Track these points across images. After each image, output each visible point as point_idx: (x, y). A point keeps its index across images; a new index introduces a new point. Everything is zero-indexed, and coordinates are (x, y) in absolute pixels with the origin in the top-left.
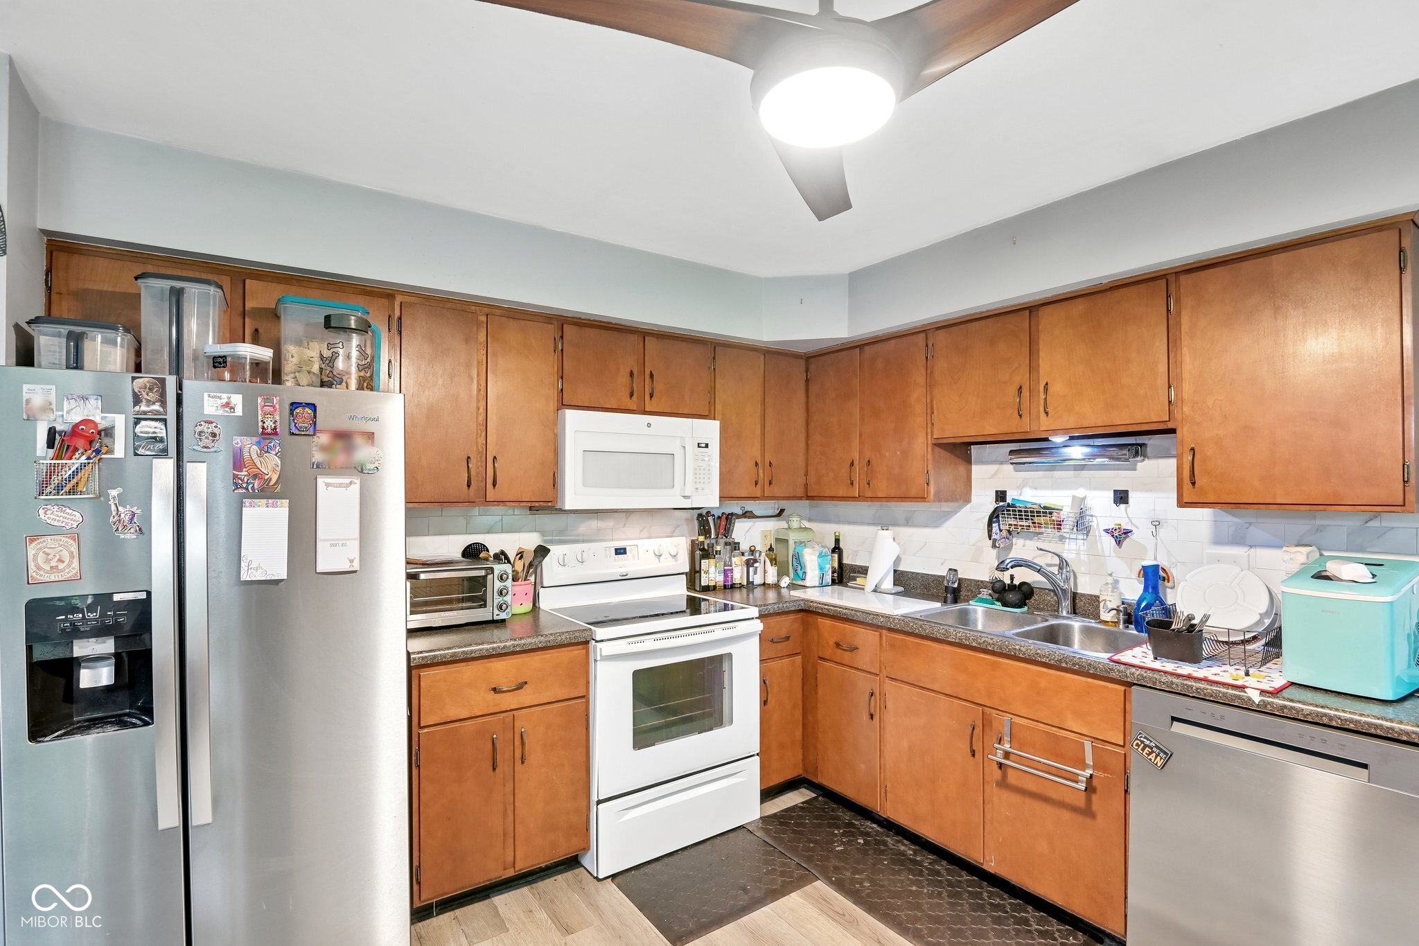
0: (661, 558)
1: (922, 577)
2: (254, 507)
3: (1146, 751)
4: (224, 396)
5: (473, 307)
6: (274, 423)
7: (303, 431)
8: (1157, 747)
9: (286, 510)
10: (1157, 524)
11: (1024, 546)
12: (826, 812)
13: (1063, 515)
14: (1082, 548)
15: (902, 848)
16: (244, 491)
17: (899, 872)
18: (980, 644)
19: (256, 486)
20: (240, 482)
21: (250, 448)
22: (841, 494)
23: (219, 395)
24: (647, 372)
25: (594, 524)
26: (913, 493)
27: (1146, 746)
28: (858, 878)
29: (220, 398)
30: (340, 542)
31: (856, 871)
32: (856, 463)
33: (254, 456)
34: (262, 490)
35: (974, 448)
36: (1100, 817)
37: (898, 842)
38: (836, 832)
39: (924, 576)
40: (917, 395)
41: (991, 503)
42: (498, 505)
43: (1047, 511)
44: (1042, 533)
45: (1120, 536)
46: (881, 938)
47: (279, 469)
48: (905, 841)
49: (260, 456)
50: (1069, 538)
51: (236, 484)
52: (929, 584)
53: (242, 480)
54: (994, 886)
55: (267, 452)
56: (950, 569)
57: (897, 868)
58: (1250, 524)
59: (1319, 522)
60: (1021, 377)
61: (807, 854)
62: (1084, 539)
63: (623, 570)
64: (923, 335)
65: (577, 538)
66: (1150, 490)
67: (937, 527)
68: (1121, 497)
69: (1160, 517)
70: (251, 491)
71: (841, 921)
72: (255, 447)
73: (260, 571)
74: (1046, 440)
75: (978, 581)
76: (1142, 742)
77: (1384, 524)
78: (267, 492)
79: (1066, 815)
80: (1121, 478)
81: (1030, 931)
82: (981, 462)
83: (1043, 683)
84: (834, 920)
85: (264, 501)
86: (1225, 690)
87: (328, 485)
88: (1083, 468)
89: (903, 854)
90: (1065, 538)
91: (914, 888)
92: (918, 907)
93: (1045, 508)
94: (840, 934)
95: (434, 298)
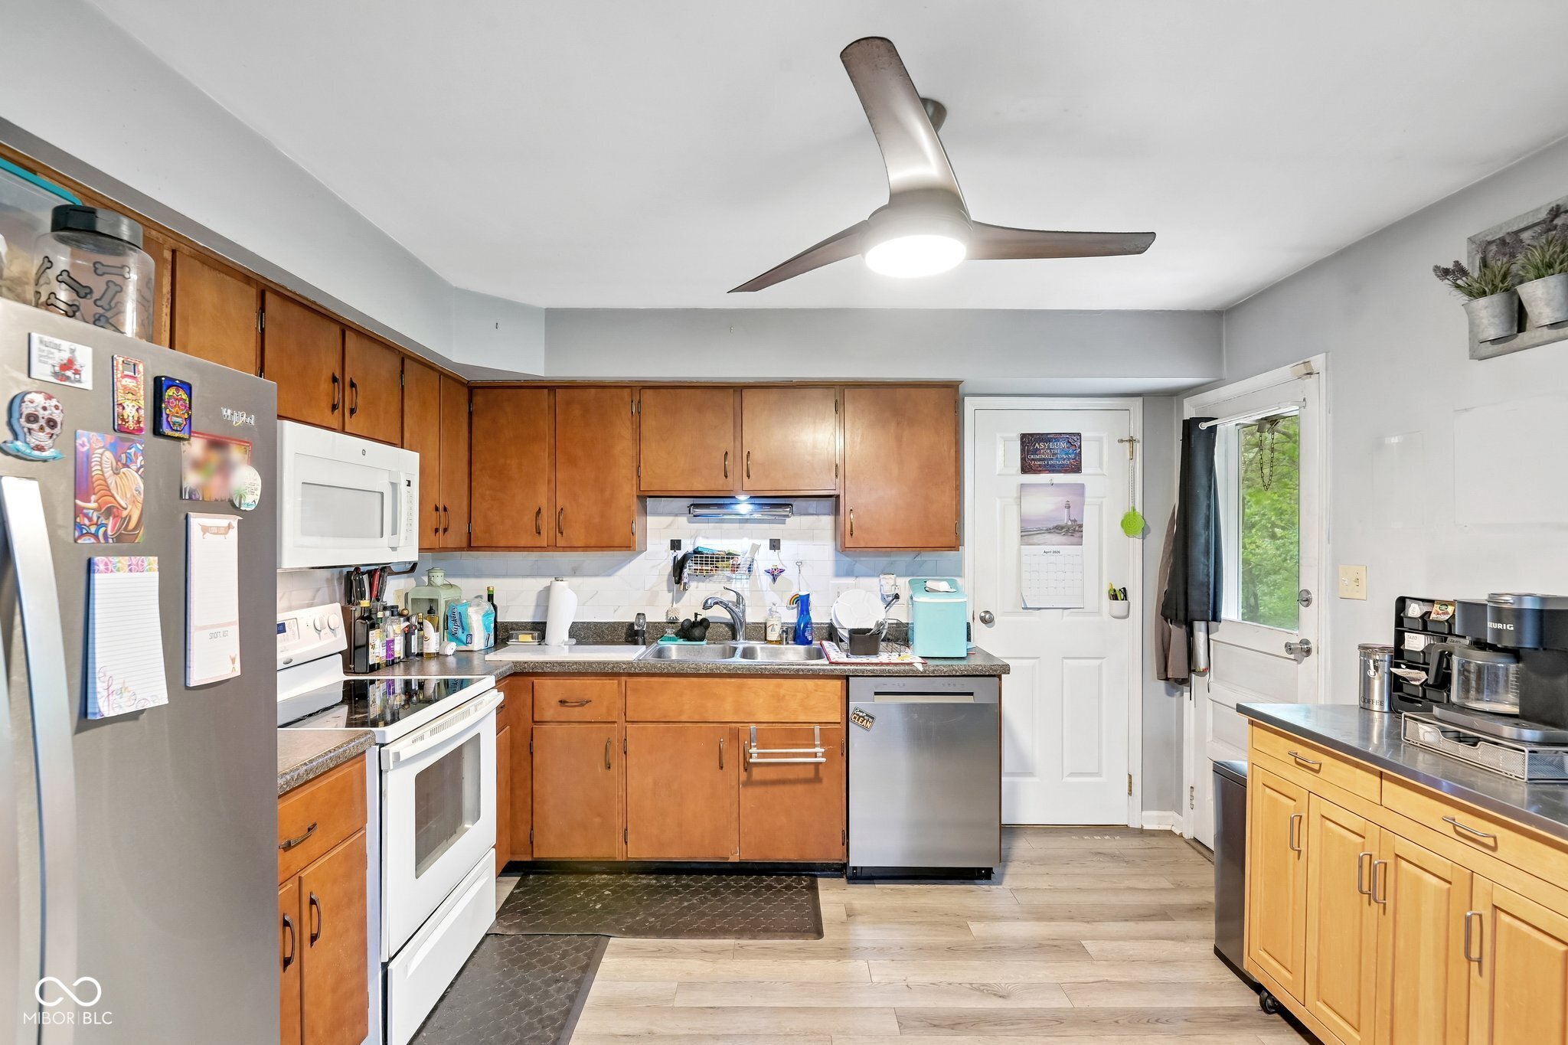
0: (321, 633)
1: (595, 626)
2: (112, 571)
3: (860, 720)
4: (66, 345)
5: (154, 233)
6: (137, 410)
7: (177, 431)
8: (867, 715)
9: (155, 575)
10: (799, 564)
11: (697, 587)
12: (549, 886)
13: (739, 560)
14: (746, 586)
15: (644, 882)
16: (93, 540)
17: (662, 900)
18: (730, 670)
19: (109, 533)
20: (86, 522)
21: (102, 455)
22: (522, 543)
23: (57, 341)
24: (347, 380)
26: (617, 542)
27: (860, 717)
28: (640, 919)
29: (58, 348)
30: (221, 630)
31: (634, 916)
32: (544, 512)
33: (108, 473)
34: (119, 539)
35: (650, 501)
36: (825, 781)
37: (636, 879)
38: (578, 896)
39: (596, 624)
40: (623, 445)
41: (666, 551)
43: (730, 556)
44: (713, 575)
45: (775, 574)
46: (704, 949)
47: (141, 498)
48: (641, 876)
49: (116, 472)
50: (736, 579)
51: (78, 526)
52: (603, 631)
53: (90, 519)
54: (732, 875)
55: (126, 466)
56: (638, 614)
57: (657, 897)
58: (856, 561)
59: (893, 559)
60: (727, 444)
61: (580, 923)
62: (747, 579)
63: (287, 655)
64: (628, 390)
66: (795, 539)
67: (609, 575)
68: (775, 545)
69: (801, 559)
70: (102, 540)
71: (663, 955)
72: (108, 455)
73: (126, 695)
74: (734, 497)
75: (655, 623)
76: (858, 715)
77: (923, 559)
78: (124, 542)
79: (800, 788)
80: (775, 531)
81: (779, 891)
82: (656, 514)
83: (782, 692)
84: (658, 957)
85: (124, 561)
86: (903, 668)
87: (205, 529)
88: (747, 521)
89: (648, 886)
90: (732, 579)
91: (686, 904)
92: (703, 914)
93: (729, 554)
94: (673, 963)
95: (102, 200)
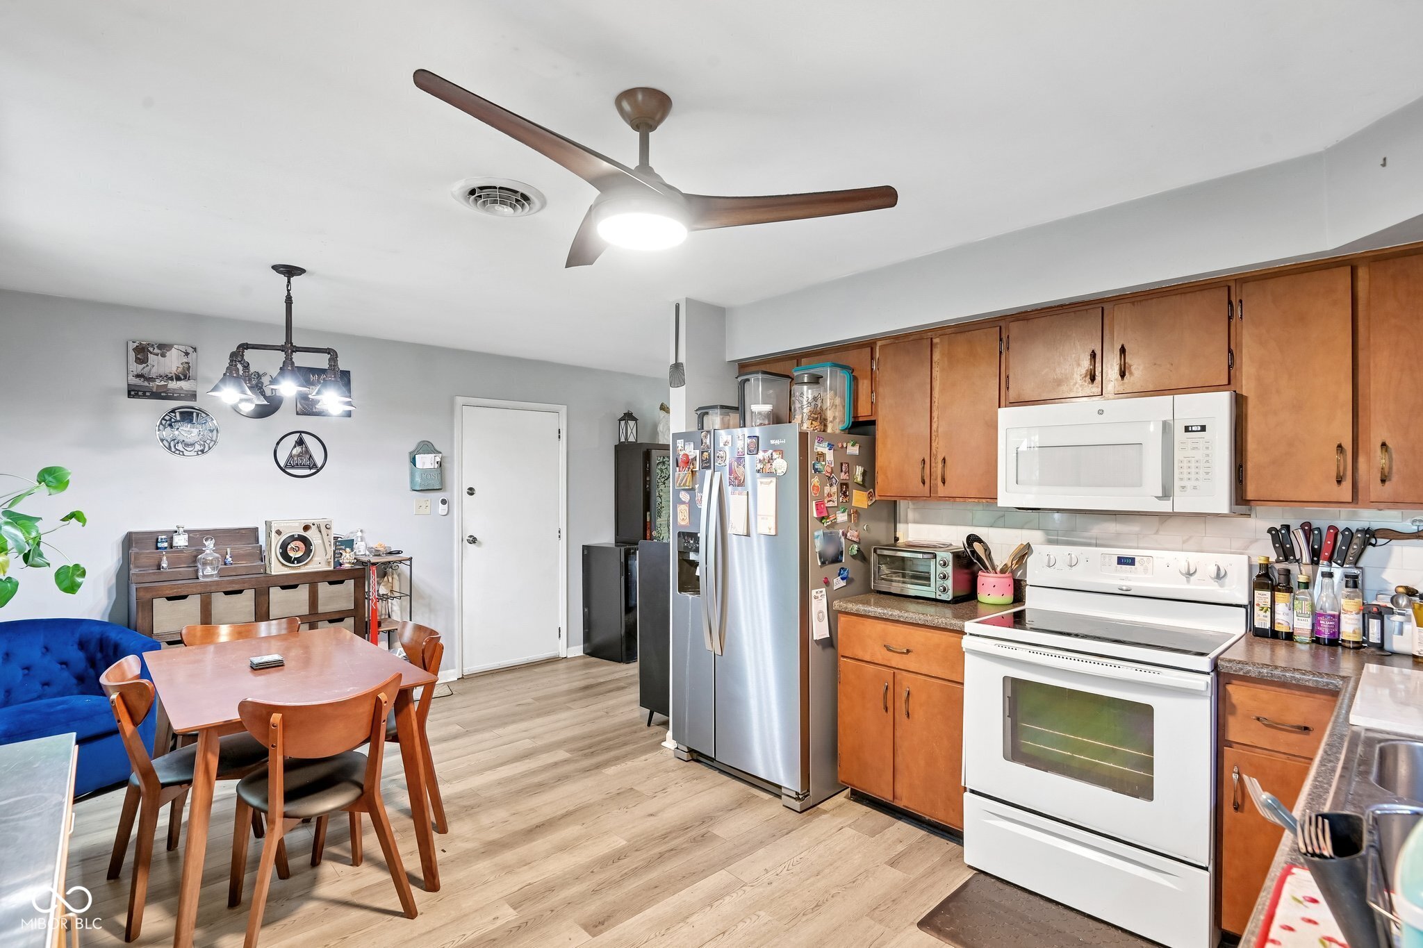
0: (1192, 578)
25: (1112, 527)
33: (735, 467)
42: (949, 500)
63: (1125, 584)
65: (1089, 541)
